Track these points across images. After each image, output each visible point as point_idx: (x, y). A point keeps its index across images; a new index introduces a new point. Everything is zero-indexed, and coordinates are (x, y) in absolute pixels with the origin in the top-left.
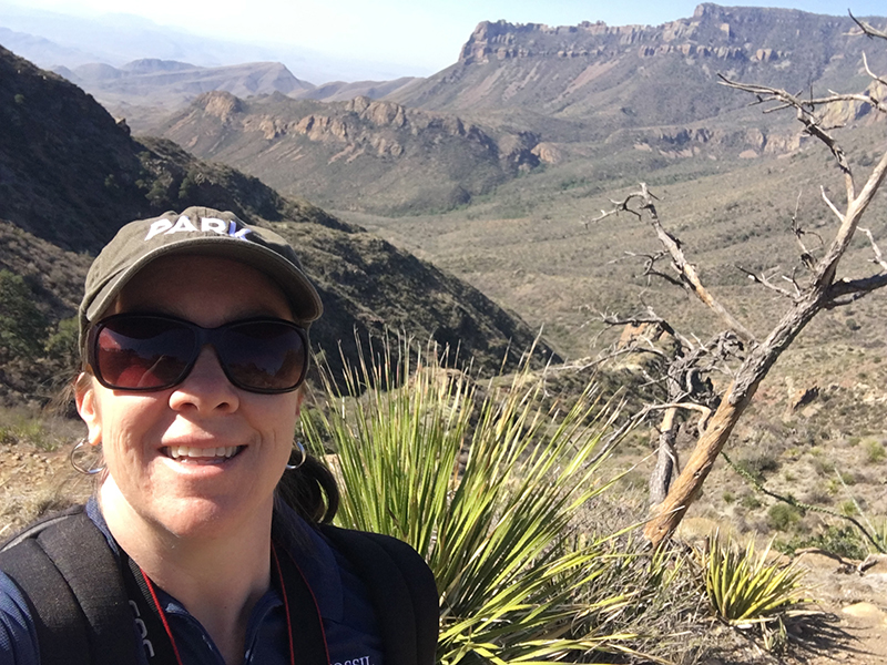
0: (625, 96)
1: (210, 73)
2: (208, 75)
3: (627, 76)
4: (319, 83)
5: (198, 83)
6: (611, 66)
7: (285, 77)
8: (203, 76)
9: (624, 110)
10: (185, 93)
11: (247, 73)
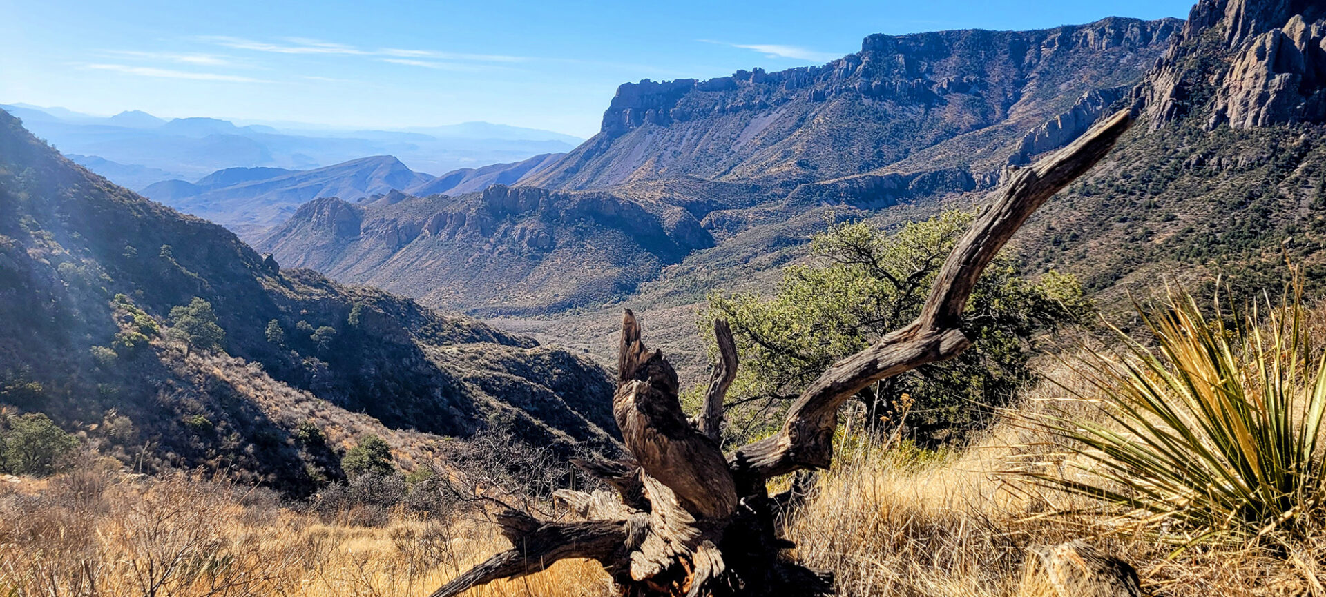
0: (798, 149)
1: (307, 176)
2: (305, 180)
3: (798, 126)
4: (439, 173)
5: (296, 190)
6: (778, 116)
7: (397, 170)
8: (300, 181)
9: (799, 164)
10: (280, 204)
11: (353, 172)
